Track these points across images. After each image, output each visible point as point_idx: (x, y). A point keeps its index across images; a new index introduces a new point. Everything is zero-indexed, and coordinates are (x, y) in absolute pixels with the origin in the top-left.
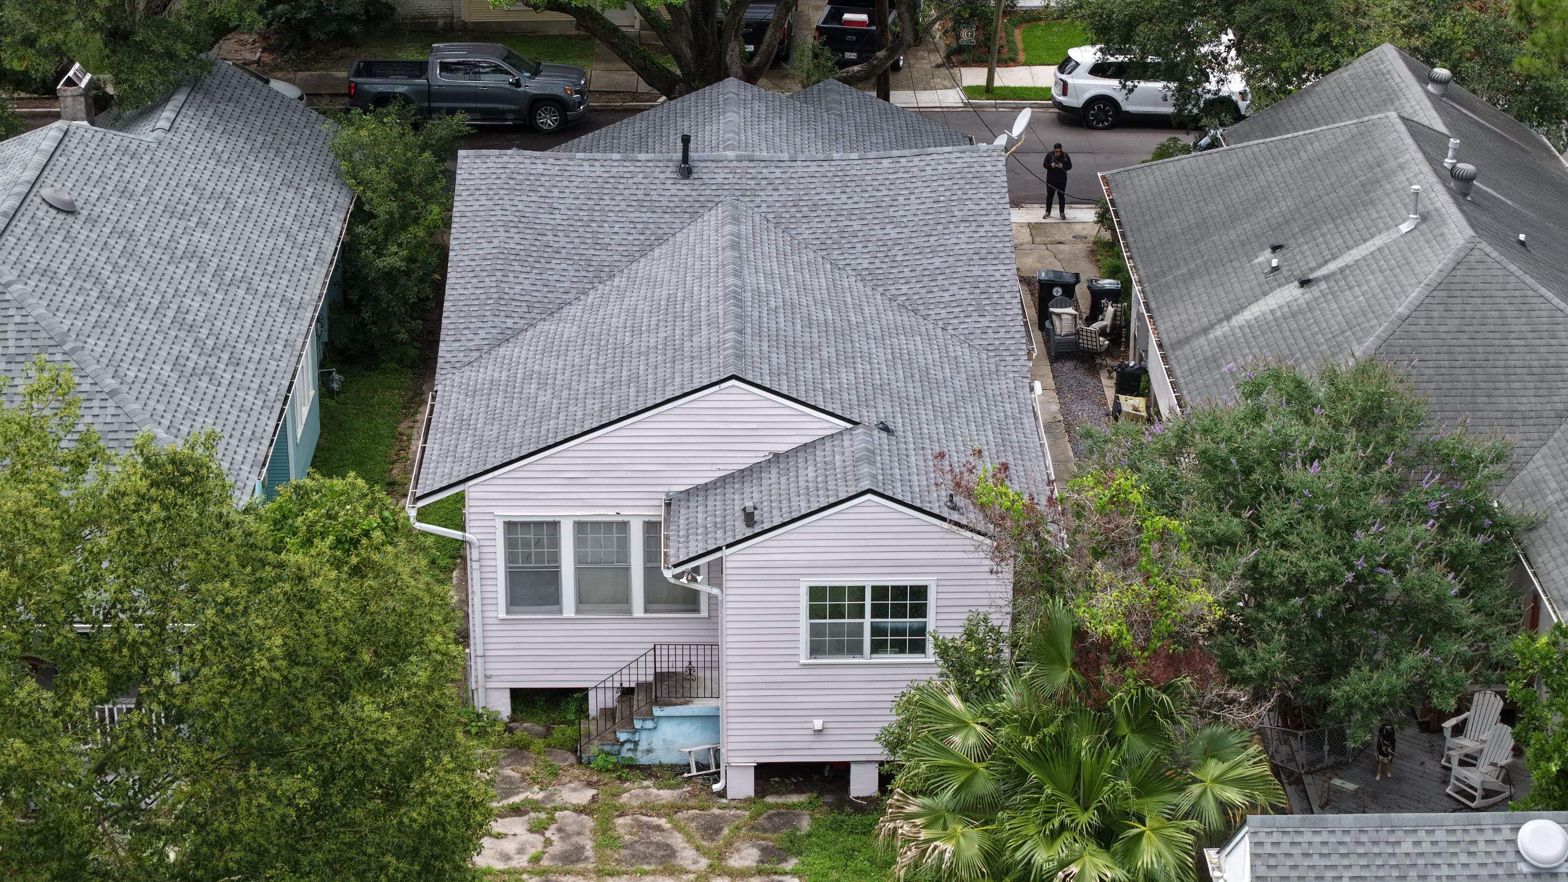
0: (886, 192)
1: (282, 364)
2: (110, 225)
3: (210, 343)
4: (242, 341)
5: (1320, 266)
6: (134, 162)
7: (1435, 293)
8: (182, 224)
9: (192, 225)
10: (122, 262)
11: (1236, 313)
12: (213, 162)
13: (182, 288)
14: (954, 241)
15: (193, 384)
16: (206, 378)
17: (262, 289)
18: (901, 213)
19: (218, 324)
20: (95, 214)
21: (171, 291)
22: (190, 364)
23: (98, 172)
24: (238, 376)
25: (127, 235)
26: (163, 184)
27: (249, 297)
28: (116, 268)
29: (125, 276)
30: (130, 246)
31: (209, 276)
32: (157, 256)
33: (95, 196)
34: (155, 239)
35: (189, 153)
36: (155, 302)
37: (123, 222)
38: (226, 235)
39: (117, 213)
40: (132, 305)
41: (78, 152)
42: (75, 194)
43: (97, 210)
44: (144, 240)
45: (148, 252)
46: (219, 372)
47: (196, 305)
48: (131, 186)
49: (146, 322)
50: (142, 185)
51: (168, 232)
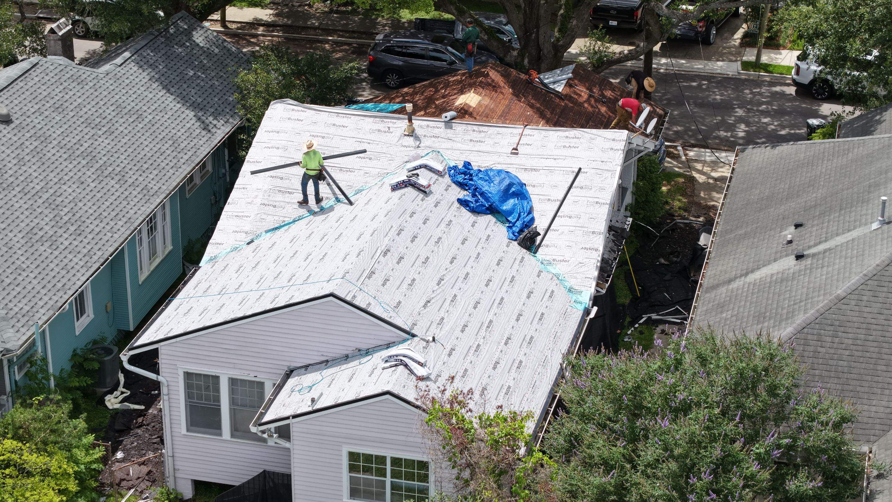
1: (116, 236)
2: (32, 132)
3: (66, 218)
4: (92, 218)
5: (816, 245)
6: (78, 87)
7: (869, 282)
8: (93, 132)
9: (100, 133)
10: (27, 158)
11: (752, 271)
12: (143, 89)
13: (66, 178)
15: (34, 248)
16: (47, 244)
17: (130, 181)
19: (80, 204)
20: (26, 123)
21: (56, 180)
22: (41, 233)
23: (45, 93)
24: (75, 243)
25: (42, 139)
26: (93, 103)
27: (117, 186)
28: (21, 162)
29: (24, 168)
30: (41, 147)
31: (93, 170)
32: (58, 155)
33: (33, 110)
34: (64, 142)
35: (127, 81)
36: (38, 188)
37: (45, 129)
38: (124, 141)
39: (43, 123)
40: (18, 189)
41: (37, 79)
42: (17, 108)
43: (29, 120)
44: (55, 142)
45: (53, 151)
46: (61, 240)
47: (70, 190)
48: (66, 104)
49: (22, 202)
50: (75, 104)
51: (78, 138)
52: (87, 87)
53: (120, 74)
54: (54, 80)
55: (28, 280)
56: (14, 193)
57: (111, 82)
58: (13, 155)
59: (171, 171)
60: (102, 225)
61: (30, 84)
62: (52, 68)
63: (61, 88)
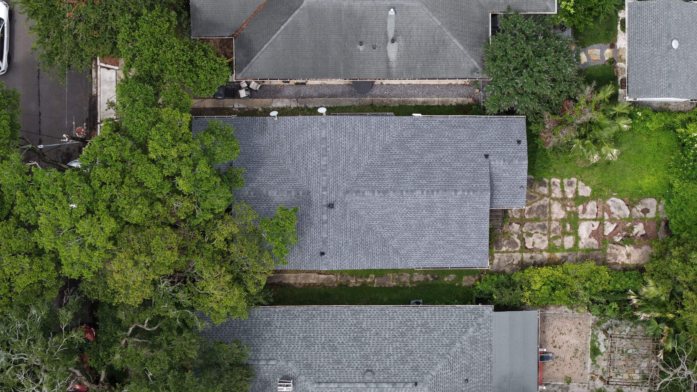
0: (340, 150)
1: (397, 310)
2: (365, 362)
10: (384, 355)
12: (283, 346)
14: (361, 133)
17: (355, 321)
18: (349, 146)
19: (392, 328)
20: (363, 366)
21: (386, 341)
22: (424, 330)
23: (334, 371)
24: (416, 319)
25: (365, 357)
26: (318, 355)
27: (364, 323)
28: (388, 356)
29: (392, 353)
30: (371, 355)
31: (364, 334)
32: (369, 348)
33: (351, 369)
34: (358, 350)
35: (284, 353)
36: (398, 343)
37: (359, 359)
38: (331, 335)
39: (355, 362)
40: (407, 348)
41: (327, 378)
42: (357, 373)
43: (359, 366)
44: (362, 353)
45: (369, 350)
46: (419, 323)
47: (387, 334)
48: (331, 362)
49: (413, 344)
50: (326, 359)
51: (349, 348)
52: (309, 362)
53: (283, 357)
54: (320, 373)
55: (454, 321)
56: (410, 348)
57: (293, 357)
58: (388, 359)
59: (331, 312)
60: (396, 316)
61: (334, 378)
62: (312, 378)
63: (322, 369)
